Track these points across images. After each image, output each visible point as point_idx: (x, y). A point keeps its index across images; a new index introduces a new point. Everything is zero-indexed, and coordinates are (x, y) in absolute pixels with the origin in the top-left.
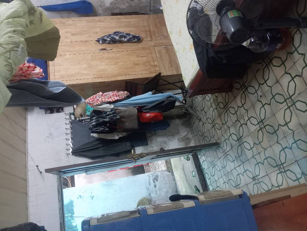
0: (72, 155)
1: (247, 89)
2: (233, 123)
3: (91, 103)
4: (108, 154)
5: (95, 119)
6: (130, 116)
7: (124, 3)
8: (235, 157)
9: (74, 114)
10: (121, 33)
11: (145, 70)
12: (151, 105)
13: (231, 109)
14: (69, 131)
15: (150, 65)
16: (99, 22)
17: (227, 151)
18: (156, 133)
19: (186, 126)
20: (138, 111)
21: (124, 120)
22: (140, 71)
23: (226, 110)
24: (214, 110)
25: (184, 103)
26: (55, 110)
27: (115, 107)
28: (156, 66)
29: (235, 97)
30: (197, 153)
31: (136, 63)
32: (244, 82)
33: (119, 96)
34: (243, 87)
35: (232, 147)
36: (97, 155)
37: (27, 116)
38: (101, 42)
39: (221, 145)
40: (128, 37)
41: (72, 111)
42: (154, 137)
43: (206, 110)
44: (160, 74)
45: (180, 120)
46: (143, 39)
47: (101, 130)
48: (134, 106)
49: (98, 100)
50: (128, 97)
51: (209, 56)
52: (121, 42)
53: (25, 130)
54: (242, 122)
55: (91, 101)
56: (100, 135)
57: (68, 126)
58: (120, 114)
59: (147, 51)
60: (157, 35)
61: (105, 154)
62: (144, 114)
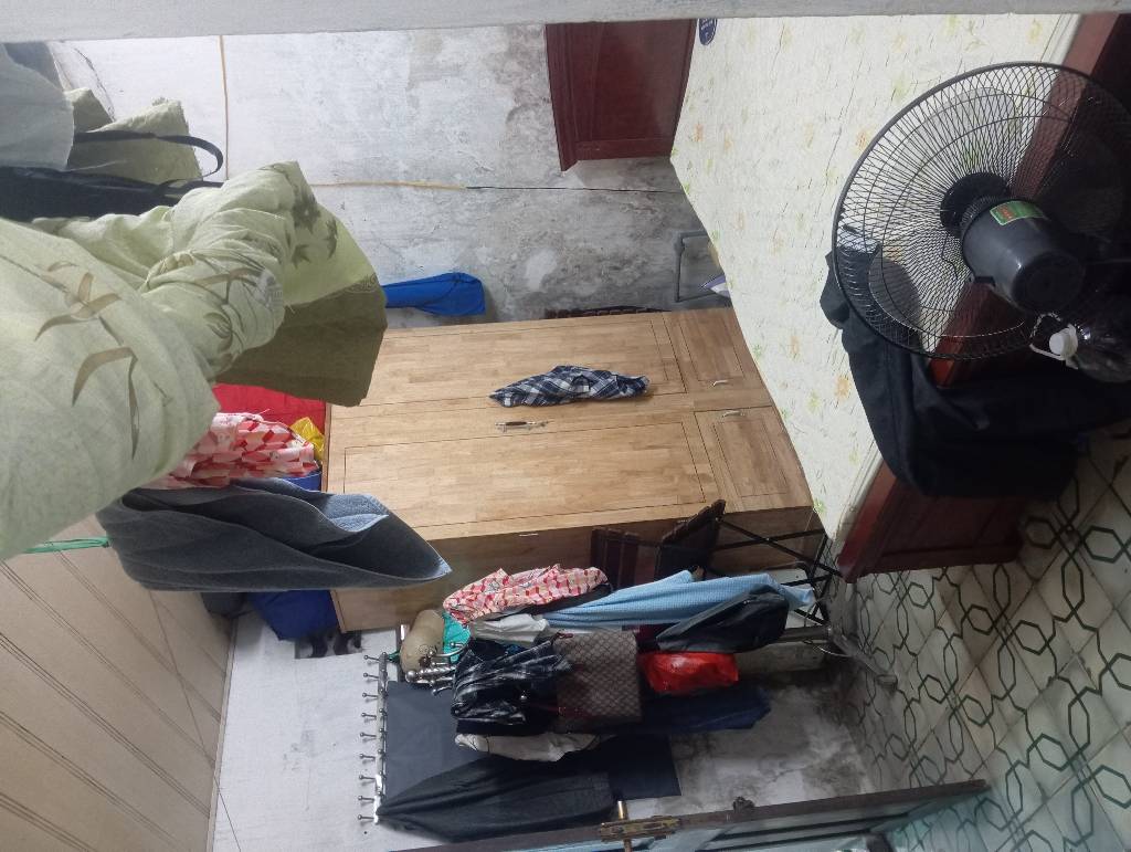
0: (381, 821)
1: (1082, 542)
2: (1041, 692)
3: (466, 608)
4: (518, 823)
5: (476, 670)
6: (608, 664)
7: (588, 279)
8: (1065, 840)
9: (396, 660)
10: (578, 370)
11: (664, 493)
12: (686, 624)
13: (1023, 632)
14: (374, 727)
15: (683, 475)
16: (502, 338)
17: (1022, 817)
18: (711, 742)
19: (836, 719)
20: (639, 645)
21: (586, 681)
22: (646, 496)
23: (1005, 636)
24: (949, 643)
25: (818, 620)
26: (331, 645)
27: (552, 626)
28: (703, 478)
29: (1036, 581)
30: (889, 836)
31: (628, 468)
32: (1066, 517)
33: (568, 584)
34: (1064, 536)
35: (1045, 798)
36: (475, 825)
37: (229, 667)
38: (507, 402)
39: (995, 791)
40: (602, 383)
41: (391, 650)
42: (706, 763)
43: (914, 643)
44: (720, 505)
45: (809, 692)
46: (656, 389)
47: (499, 717)
48: (627, 623)
49: (490, 597)
50: (601, 590)
51: (918, 406)
52: (576, 399)
53: (218, 716)
54: (1080, 681)
55: (463, 601)
56: (491, 739)
57: (374, 707)
58: (569, 656)
59: (670, 427)
60: (704, 376)
61: (507, 824)
62: (665, 657)
